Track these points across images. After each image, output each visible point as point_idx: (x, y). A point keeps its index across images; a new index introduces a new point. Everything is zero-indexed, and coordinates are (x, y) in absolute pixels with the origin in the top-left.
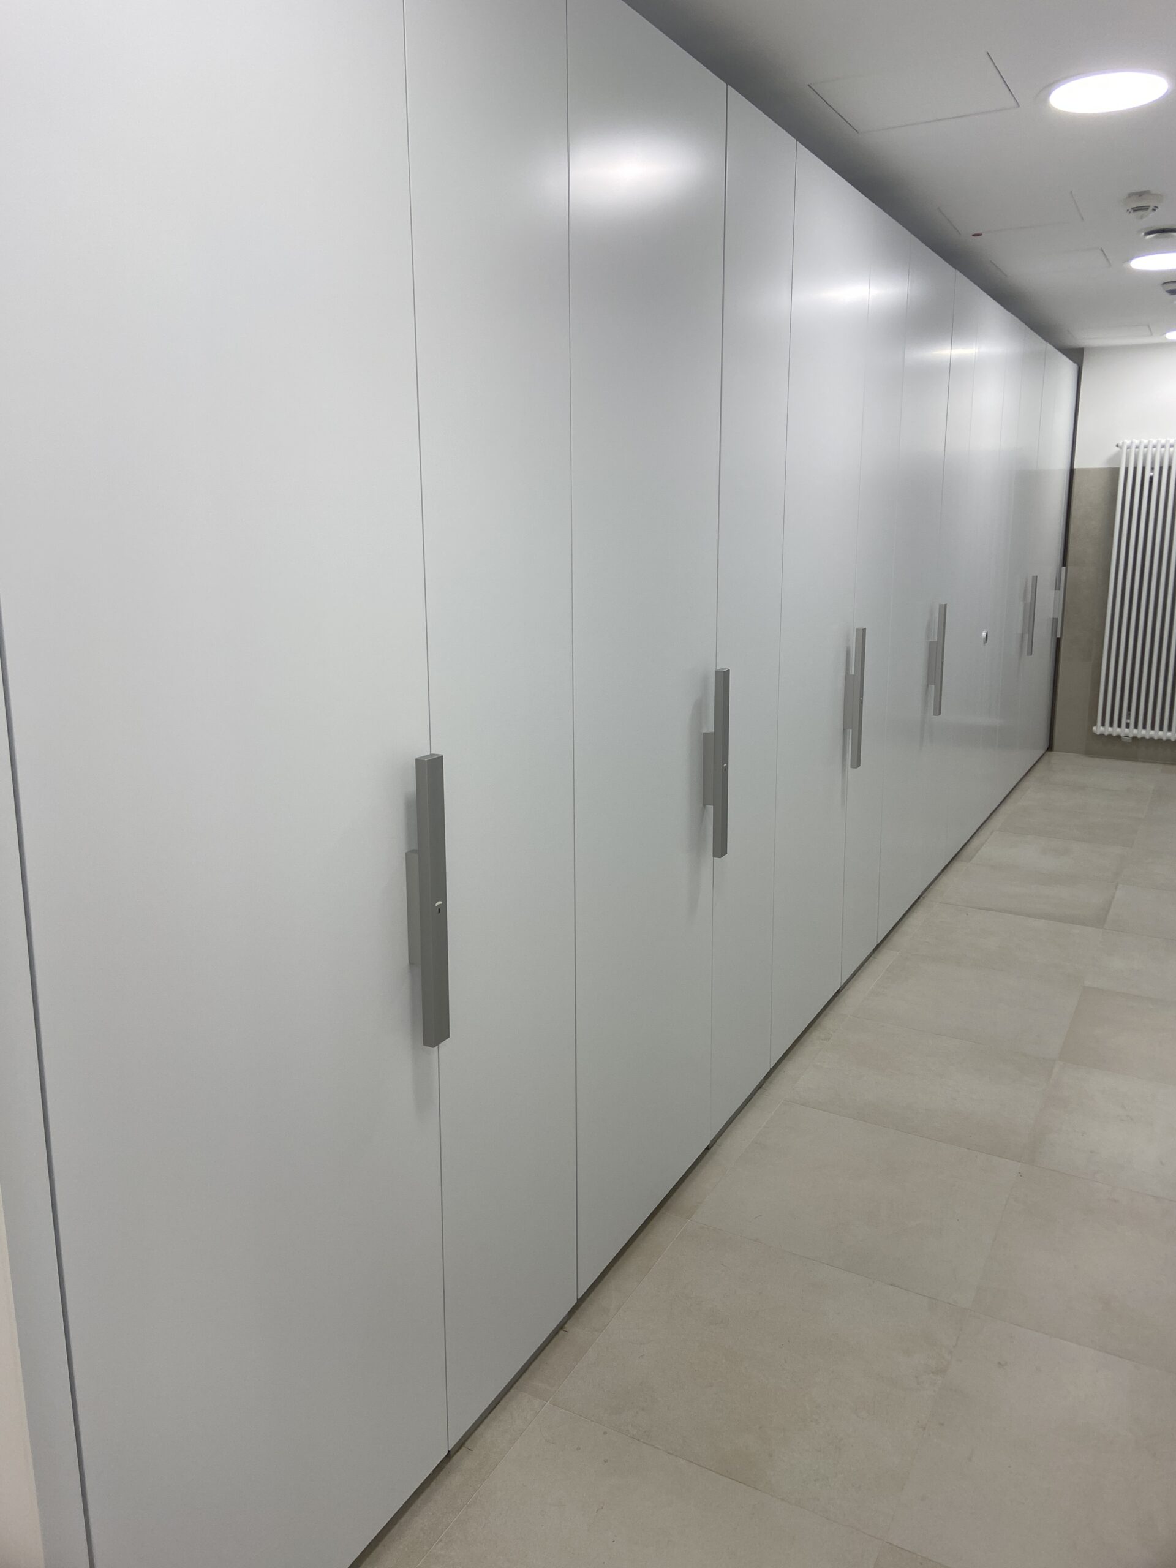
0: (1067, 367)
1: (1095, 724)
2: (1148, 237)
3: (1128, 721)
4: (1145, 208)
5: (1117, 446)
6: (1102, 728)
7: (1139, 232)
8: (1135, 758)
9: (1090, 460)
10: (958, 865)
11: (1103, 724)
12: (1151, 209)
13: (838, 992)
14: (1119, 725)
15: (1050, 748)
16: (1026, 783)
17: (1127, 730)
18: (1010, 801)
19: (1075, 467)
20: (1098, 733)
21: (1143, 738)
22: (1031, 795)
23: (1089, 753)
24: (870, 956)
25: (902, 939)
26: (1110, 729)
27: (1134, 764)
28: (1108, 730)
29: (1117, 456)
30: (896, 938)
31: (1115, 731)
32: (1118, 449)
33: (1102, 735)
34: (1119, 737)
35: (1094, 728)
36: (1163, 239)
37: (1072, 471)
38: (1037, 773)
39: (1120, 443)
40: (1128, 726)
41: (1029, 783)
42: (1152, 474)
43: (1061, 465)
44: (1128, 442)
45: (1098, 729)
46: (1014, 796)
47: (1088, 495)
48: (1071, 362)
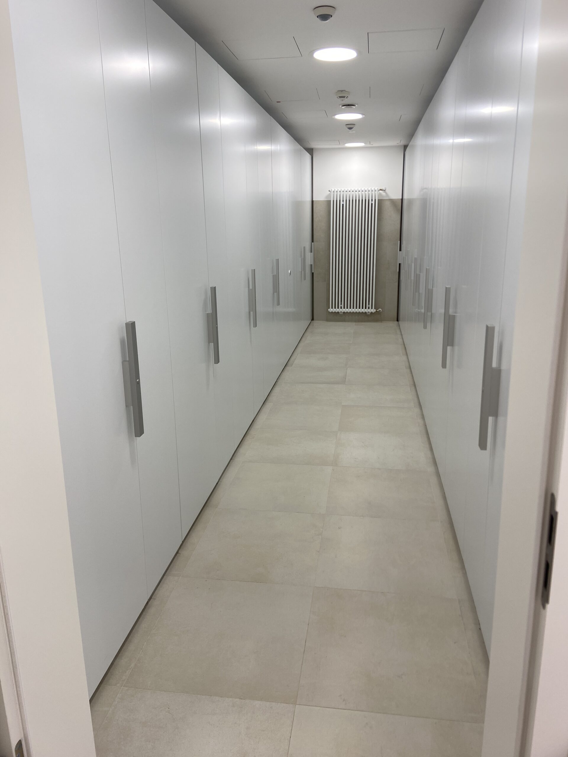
0: (308, 156)
1: (329, 308)
2: (343, 107)
3: (341, 306)
4: (344, 97)
5: (329, 191)
6: (332, 310)
7: (340, 105)
8: (344, 321)
9: (320, 197)
10: (287, 368)
11: (332, 308)
12: (346, 97)
13: (253, 421)
14: (338, 308)
15: (313, 319)
16: (306, 334)
17: (341, 310)
18: (302, 341)
19: (314, 200)
20: (331, 312)
21: (347, 312)
22: (309, 339)
23: (328, 320)
24: (262, 406)
25: (273, 398)
26: (335, 310)
27: (344, 323)
28: (334, 310)
29: (329, 196)
30: (270, 398)
31: (337, 310)
32: (330, 192)
33: (332, 312)
34: (338, 312)
35: (329, 310)
36: (348, 108)
37: (312, 201)
38: (309, 330)
39: (330, 190)
40: (341, 308)
41: (307, 334)
42: (343, 203)
43: (309, 199)
44: (333, 190)
45: (331, 310)
46: (303, 339)
47: (320, 211)
48: (309, 155)
